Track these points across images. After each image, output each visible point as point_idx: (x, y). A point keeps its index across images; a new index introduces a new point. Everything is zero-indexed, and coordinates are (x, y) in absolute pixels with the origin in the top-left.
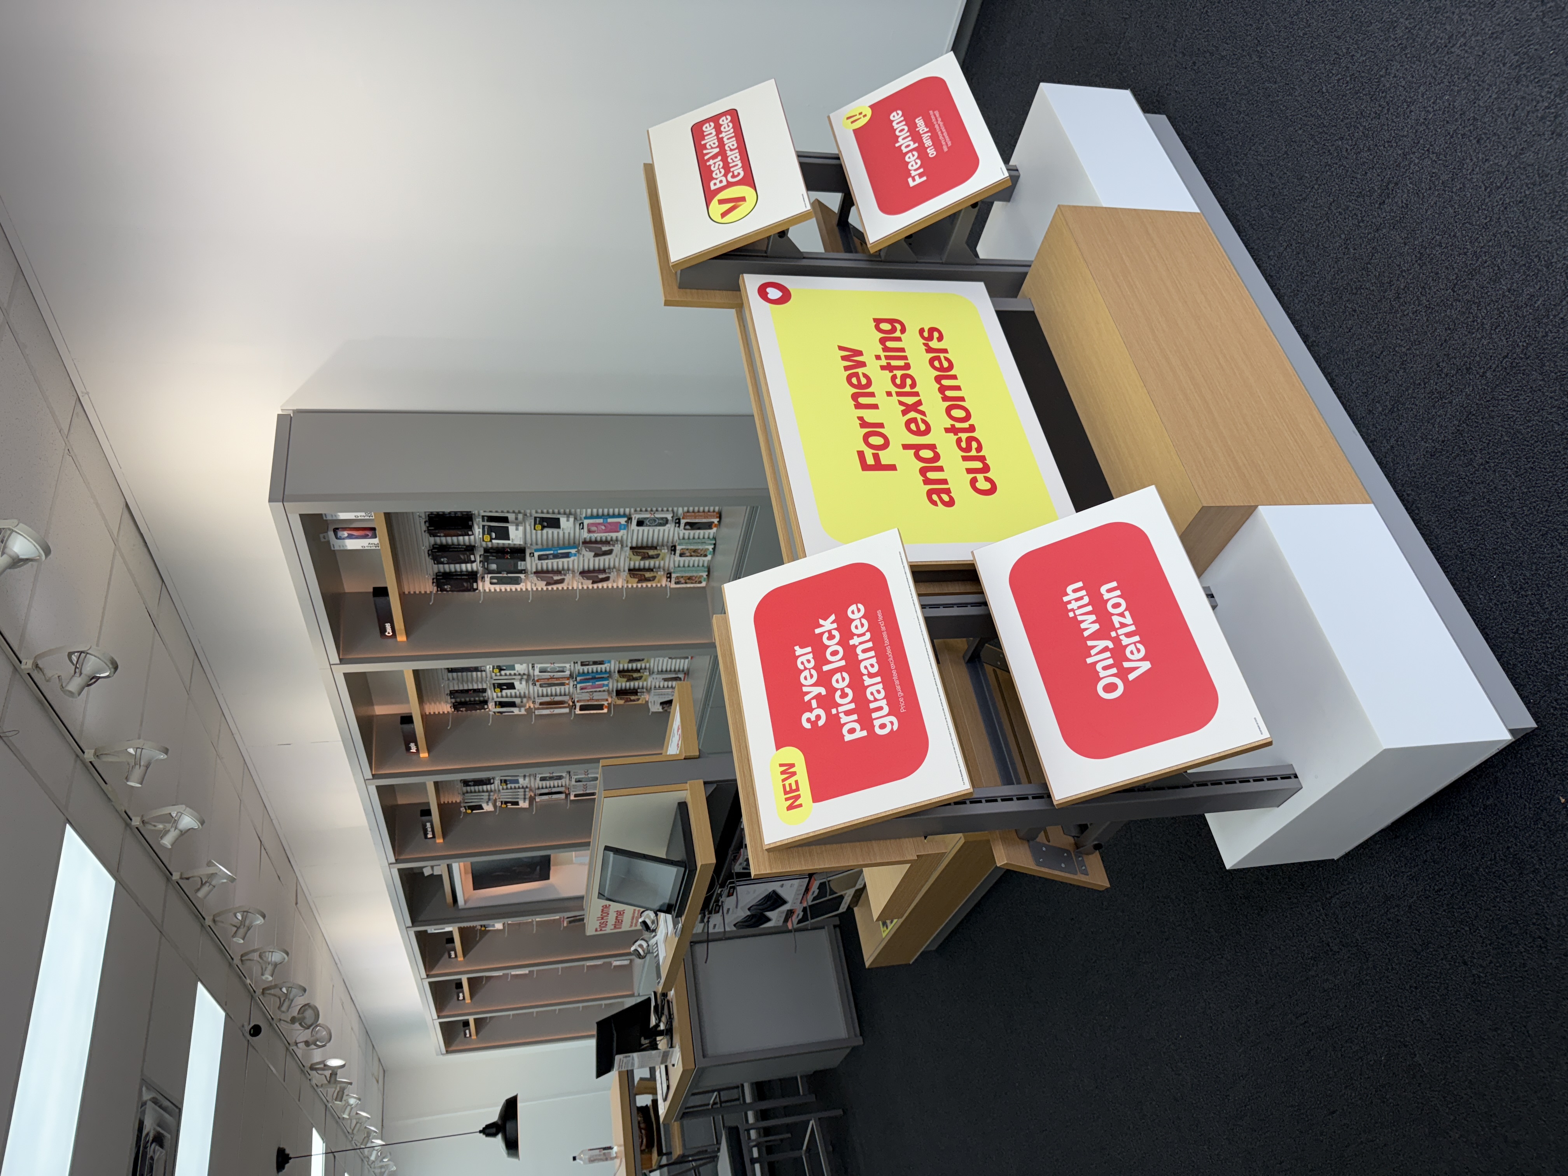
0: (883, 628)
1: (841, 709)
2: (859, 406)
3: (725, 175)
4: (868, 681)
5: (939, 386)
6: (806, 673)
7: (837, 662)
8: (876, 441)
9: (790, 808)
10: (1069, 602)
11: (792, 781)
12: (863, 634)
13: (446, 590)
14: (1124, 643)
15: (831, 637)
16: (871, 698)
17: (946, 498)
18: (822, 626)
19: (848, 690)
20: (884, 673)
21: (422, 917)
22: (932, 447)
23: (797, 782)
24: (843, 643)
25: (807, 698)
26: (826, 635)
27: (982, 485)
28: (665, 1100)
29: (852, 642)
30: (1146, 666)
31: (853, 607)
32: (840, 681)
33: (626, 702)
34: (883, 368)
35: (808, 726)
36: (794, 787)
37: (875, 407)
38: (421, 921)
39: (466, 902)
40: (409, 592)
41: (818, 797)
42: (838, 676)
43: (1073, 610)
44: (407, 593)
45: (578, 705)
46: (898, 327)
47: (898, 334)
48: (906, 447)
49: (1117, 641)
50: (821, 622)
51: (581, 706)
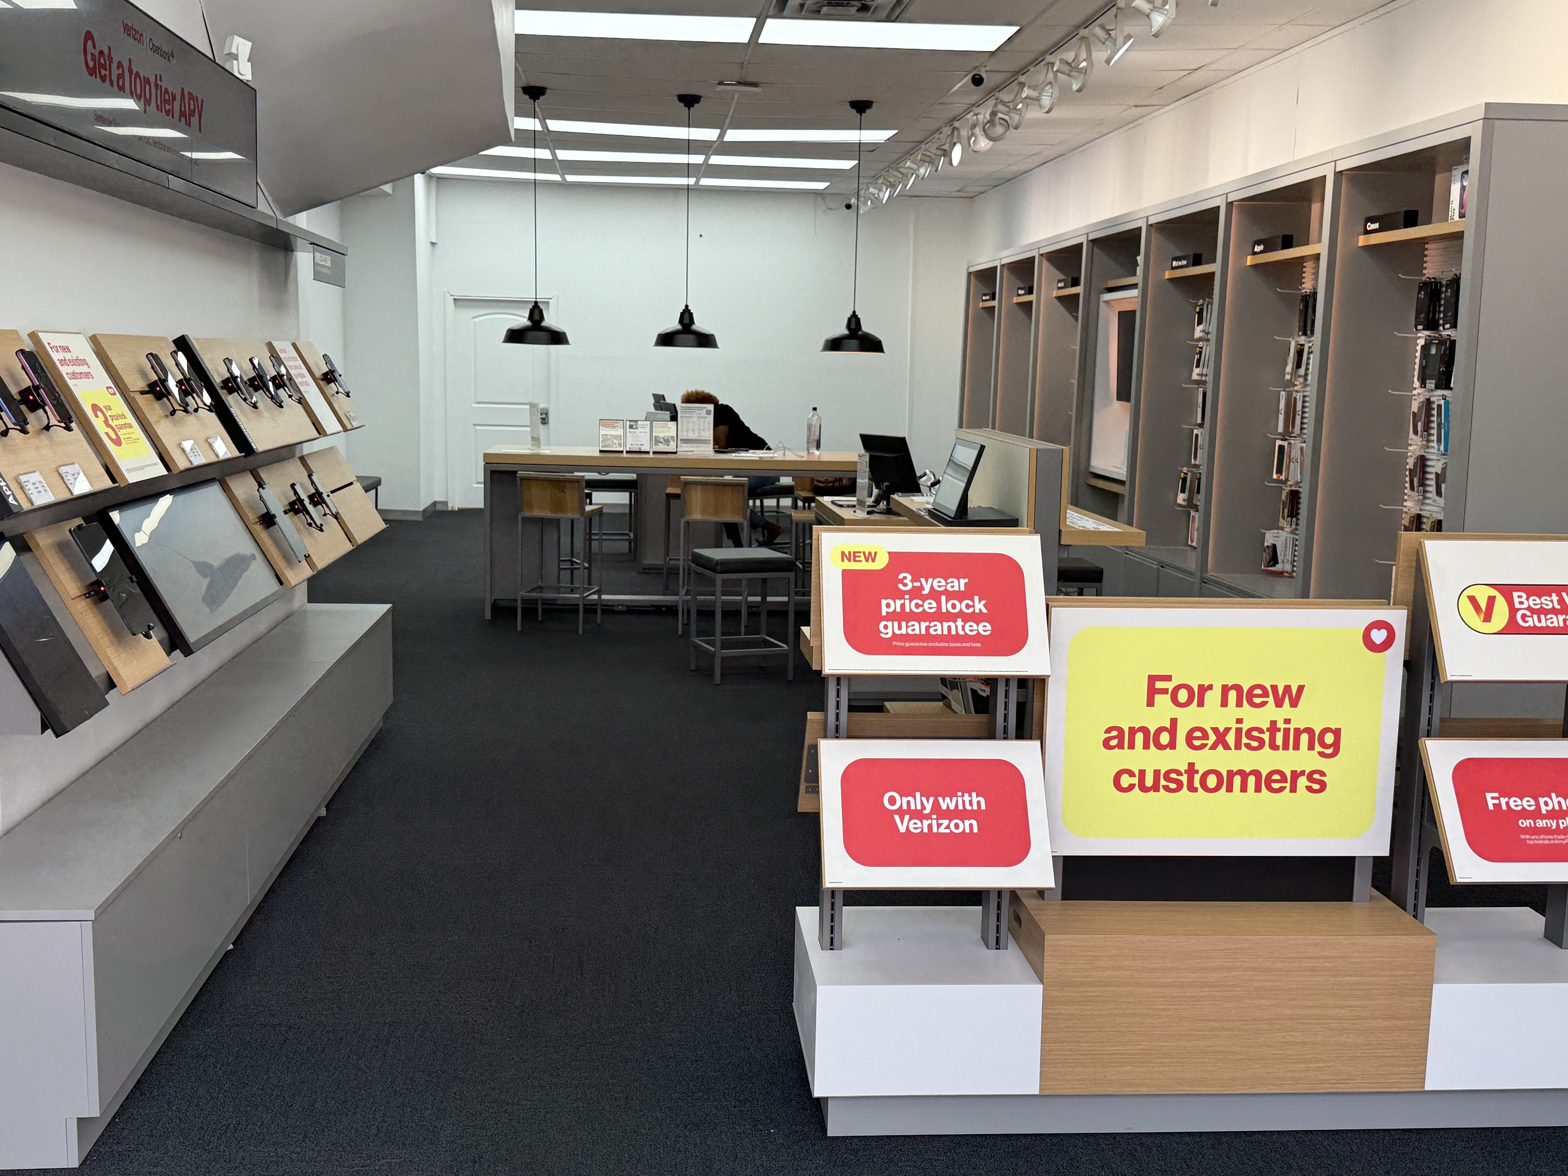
0: (964, 645)
1: (907, 602)
2: (1225, 689)
3: (1529, 608)
4: (924, 625)
5: (1248, 772)
6: (943, 583)
7: (946, 606)
8: (1183, 695)
9: (843, 553)
10: (970, 796)
11: (862, 558)
12: (963, 629)
13: (1419, 293)
14: (924, 821)
15: (968, 606)
16: (910, 624)
17: (1114, 742)
18: (980, 602)
19: (921, 609)
20: (928, 637)
21: (1097, 251)
22: (1172, 745)
23: (860, 561)
24: (961, 614)
25: (923, 580)
26: (971, 603)
27: (1125, 781)
28: (833, 502)
29: (959, 620)
30: (902, 829)
31: (989, 627)
32: (929, 606)
33: (1283, 501)
34: (1273, 723)
35: (901, 576)
36: (857, 559)
37: (1224, 703)
38: (1093, 248)
39: (1107, 302)
40: (1427, 249)
41: (845, 573)
42: (934, 604)
43: (963, 796)
44: (1426, 246)
45: (1285, 444)
46: (1329, 751)
47: (1318, 748)
48: (1174, 722)
49: (928, 817)
50: (983, 602)
51: (1284, 446)
